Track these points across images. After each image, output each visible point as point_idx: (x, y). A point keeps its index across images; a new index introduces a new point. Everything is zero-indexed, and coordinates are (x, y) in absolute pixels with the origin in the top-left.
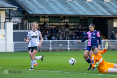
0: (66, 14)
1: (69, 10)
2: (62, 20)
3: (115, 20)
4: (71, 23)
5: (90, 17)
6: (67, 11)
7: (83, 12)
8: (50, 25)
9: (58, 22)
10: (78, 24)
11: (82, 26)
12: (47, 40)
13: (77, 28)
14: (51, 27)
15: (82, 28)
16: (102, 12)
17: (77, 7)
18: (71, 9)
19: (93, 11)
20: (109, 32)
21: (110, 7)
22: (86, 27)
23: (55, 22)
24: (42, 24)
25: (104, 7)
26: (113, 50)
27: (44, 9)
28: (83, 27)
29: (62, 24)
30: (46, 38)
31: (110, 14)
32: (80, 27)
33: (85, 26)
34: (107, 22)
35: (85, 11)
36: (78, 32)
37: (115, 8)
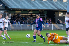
0: (31, 8)
1: (33, 6)
2: (28, 12)
4: (34, 14)
5: (45, 11)
6: (32, 7)
7: (41, 7)
8: (21, 15)
9: (26, 13)
12: (19, 24)
14: (22, 16)
16: (52, 8)
17: (37, 4)
18: (34, 5)
19: (47, 7)
20: (56, 20)
21: (57, 5)
22: (43, 16)
23: (24, 13)
24: (17, 14)
26: (58, 30)
27: (18, 6)
29: (29, 14)
30: (19, 23)
31: (57, 9)
33: (42, 15)
35: (42, 7)
37: (60, 5)
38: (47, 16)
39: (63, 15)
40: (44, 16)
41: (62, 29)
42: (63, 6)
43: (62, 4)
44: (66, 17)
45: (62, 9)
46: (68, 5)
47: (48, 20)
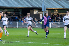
0: (6, 6)
1: (8, 4)
2: (3, 10)
3: (35, 10)
4: (9, 11)
5: (20, 8)
6: (7, 4)
7: (16, 5)
10: (13, 12)
11: (15, 13)
13: (12, 15)
15: (15, 15)
16: (27, 5)
17: (13, 2)
18: (9, 3)
19: (22, 5)
21: (32, 3)
22: (18, 14)
25: (29, 2)
28: (16, 14)
31: (32, 7)
32: (14, 14)
33: (17, 13)
34: (30, 11)
35: (17, 4)
37: (35, 3)
38: (22, 14)
39: (38, 13)
40: (19, 14)
41: (37, 27)
42: (38, 4)
43: (37, 2)
44: (41, 15)
45: (37, 7)
47: (23, 18)
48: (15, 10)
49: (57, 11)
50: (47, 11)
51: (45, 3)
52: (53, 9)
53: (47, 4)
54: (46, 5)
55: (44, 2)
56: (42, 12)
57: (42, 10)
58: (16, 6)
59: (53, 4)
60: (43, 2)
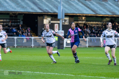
3: (45, 17)
4: (1, 19)
5: (20, 14)
7: (13, 8)
10: (8, 20)
11: (12, 22)
13: (7, 25)
15: (11, 25)
16: (32, 9)
17: (7, 3)
19: (23, 7)
20: (39, 29)
21: (41, 4)
22: (16, 24)
25: (35, 3)
26: (43, 47)
28: (13, 24)
31: (40, 11)
32: (10, 24)
33: (15, 22)
34: (37, 19)
35: (15, 7)
36: (8, 29)
37: (45, 5)
38: (23, 23)
39: (52, 22)
40: (18, 24)
42: (50, 6)
43: (48, 3)
44: (56, 25)
45: (50, 11)
46: (59, 5)
47: (25, 30)
48: (12, 16)
49: (84, 18)
50: (67, 19)
51: (63, 5)
52: (78, 16)
53: (67, 6)
54: (64, 8)
55: (62, 3)
56: (59, 20)
57: (59, 17)
58: (13, 10)
59: (78, 7)
60: (60, 3)
